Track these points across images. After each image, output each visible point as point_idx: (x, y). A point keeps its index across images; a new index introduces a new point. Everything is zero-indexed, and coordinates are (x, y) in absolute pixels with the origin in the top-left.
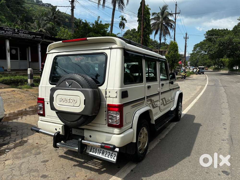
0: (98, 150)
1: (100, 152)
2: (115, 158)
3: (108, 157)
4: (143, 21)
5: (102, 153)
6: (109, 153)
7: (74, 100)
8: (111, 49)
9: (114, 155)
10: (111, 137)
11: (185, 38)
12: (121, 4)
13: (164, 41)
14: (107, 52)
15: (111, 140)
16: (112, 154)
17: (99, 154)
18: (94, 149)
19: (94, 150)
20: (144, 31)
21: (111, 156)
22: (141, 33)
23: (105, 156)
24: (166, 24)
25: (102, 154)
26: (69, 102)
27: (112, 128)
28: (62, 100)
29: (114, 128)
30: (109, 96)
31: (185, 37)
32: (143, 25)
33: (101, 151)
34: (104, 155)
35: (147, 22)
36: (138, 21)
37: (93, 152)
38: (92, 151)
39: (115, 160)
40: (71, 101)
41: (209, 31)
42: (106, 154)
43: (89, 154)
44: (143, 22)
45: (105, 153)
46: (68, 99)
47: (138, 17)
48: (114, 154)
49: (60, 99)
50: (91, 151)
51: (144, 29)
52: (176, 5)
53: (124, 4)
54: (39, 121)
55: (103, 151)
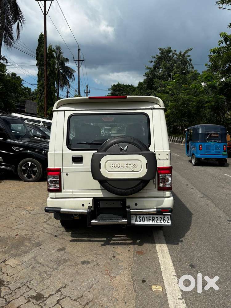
0: (147, 218)
1: (149, 220)
2: (170, 221)
3: (160, 222)
4: (46, 66)
5: (152, 219)
6: (161, 218)
7: (133, 165)
8: (152, 109)
9: (167, 220)
10: (163, 201)
11: (86, 92)
12: (9, 38)
13: (67, 94)
14: (148, 112)
15: (163, 204)
16: (164, 219)
17: (148, 222)
18: (141, 217)
19: (141, 219)
20: (48, 80)
21: (163, 221)
22: (43, 82)
23: (157, 222)
24: (64, 71)
25: (153, 221)
26: (127, 167)
27: (163, 191)
28: (115, 166)
29: (165, 191)
30: (160, 159)
31: (86, 90)
32: (47, 72)
33: (150, 218)
34: (155, 221)
35: (52, 68)
36: (37, 65)
37: (140, 221)
38: (138, 221)
39: (170, 224)
40: (129, 166)
41: (114, 86)
42: (158, 219)
43: (135, 224)
44: (47, 68)
45: (156, 219)
46: (125, 165)
47: (37, 60)
48: (166, 218)
49: (113, 166)
50: (136, 221)
51: (47, 76)
52: (79, 50)
53: (12, 38)
54: (49, 199)
55: (153, 217)
